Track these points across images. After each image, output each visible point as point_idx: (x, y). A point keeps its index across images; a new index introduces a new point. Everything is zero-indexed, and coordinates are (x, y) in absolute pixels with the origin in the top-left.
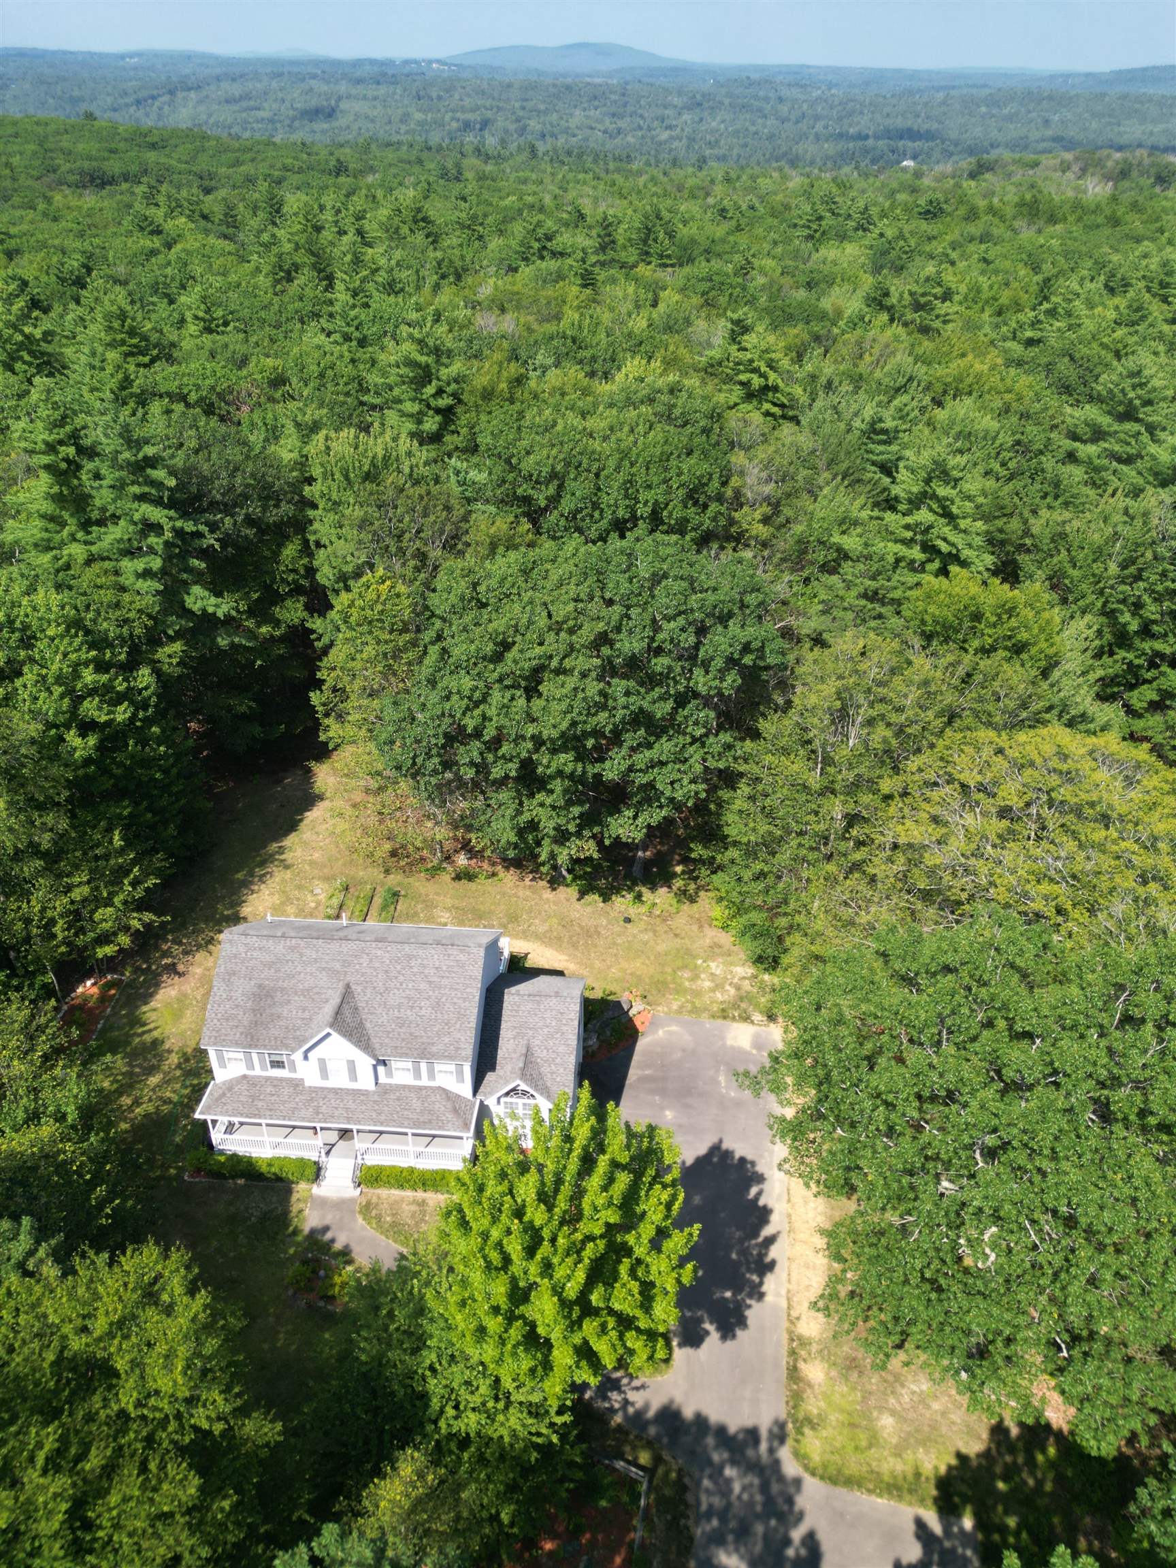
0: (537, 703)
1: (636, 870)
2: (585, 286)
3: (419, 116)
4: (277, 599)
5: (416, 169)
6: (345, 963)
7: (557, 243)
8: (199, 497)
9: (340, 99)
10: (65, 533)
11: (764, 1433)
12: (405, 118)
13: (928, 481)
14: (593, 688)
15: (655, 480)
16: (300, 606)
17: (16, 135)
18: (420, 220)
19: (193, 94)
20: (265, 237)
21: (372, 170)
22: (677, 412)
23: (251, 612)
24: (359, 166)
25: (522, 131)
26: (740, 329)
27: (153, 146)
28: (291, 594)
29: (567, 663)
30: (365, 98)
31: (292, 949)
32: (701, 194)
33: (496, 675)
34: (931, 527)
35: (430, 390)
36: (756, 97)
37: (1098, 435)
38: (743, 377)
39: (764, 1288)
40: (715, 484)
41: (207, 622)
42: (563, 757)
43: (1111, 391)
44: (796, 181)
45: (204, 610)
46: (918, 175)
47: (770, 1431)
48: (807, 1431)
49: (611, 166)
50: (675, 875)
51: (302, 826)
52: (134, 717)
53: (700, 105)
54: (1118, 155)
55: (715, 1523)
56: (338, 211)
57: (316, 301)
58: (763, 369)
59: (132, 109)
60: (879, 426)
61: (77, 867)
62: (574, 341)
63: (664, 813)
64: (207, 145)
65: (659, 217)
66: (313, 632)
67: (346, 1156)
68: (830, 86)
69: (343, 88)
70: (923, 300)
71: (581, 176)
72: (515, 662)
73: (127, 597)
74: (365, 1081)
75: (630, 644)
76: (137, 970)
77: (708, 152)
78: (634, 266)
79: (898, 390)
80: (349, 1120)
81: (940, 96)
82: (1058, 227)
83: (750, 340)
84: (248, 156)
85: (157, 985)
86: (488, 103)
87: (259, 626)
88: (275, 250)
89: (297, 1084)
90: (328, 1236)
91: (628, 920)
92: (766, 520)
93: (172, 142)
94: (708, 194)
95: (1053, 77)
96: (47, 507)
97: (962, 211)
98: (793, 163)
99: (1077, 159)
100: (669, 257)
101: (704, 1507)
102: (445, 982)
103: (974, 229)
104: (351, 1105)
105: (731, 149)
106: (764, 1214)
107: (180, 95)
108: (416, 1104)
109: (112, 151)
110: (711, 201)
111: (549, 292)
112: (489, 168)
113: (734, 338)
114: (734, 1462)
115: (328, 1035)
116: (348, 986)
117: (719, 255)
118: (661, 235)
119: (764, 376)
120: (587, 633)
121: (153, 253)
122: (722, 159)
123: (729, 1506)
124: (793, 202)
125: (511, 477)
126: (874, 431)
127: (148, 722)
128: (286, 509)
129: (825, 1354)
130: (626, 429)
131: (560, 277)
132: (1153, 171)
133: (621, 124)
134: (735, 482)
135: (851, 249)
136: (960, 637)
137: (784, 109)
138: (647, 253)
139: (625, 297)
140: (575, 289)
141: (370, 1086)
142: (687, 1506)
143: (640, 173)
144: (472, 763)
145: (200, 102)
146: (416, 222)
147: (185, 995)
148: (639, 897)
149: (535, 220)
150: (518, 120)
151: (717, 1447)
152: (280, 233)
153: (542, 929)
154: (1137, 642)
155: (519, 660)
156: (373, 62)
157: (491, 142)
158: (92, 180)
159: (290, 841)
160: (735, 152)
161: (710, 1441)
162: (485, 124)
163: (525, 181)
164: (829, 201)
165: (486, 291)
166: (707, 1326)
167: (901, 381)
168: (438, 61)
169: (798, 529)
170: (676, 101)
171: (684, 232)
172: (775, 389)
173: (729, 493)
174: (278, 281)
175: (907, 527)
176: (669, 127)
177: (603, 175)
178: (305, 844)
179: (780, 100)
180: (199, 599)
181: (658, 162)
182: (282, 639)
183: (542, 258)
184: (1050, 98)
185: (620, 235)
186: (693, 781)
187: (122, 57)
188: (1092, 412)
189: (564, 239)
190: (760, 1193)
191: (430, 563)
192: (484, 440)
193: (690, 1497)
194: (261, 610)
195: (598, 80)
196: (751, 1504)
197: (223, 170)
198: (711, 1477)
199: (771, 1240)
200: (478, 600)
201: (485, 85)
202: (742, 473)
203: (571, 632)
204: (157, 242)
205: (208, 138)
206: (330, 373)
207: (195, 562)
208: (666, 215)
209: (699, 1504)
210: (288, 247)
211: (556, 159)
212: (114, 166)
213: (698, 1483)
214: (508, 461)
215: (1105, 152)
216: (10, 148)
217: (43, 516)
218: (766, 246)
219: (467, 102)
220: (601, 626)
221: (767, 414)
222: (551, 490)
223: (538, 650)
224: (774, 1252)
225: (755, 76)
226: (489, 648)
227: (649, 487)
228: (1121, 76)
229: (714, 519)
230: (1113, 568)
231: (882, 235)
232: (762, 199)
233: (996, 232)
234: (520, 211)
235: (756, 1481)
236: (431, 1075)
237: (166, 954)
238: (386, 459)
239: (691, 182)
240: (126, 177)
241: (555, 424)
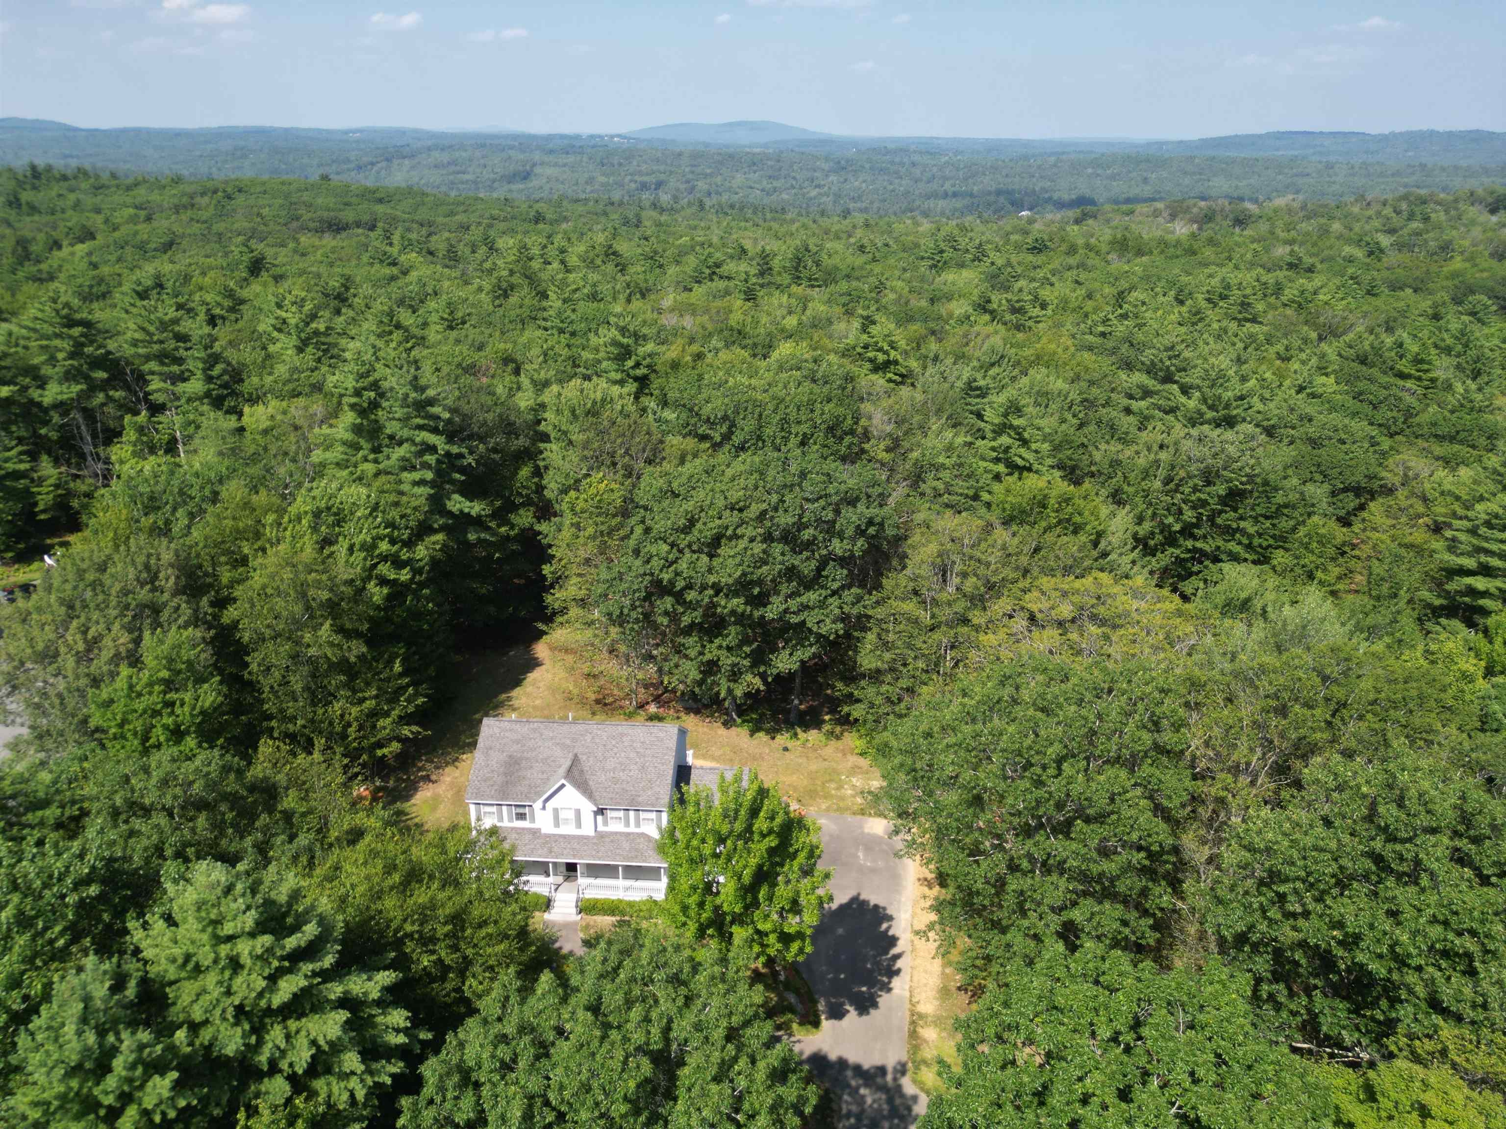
0: (716, 562)
1: (792, 716)
2: (749, 300)
3: (603, 179)
4: (513, 508)
5: (603, 219)
6: (574, 740)
7: (725, 270)
8: (462, 430)
9: (534, 165)
10: (361, 453)
11: (890, 1069)
12: (590, 181)
13: (1006, 415)
14: (758, 548)
15: (804, 418)
16: (530, 514)
17: (265, 192)
18: (610, 253)
19: (407, 162)
20: (487, 265)
21: (566, 219)
22: (819, 375)
23: (494, 516)
24: (554, 217)
25: (692, 190)
26: (868, 322)
27: (380, 201)
28: (523, 505)
29: (739, 532)
30: (556, 165)
31: (534, 730)
32: (844, 236)
33: (686, 542)
34: (1009, 448)
35: (630, 363)
36: (892, 163)
37: (1147, 393)
38: (871, 355)
39: (892, 985)
40: (849, 421)
41: (465, 520)
42: (735, 601)
43: (1152, 361)
44: (926, 226)
45: (461, 511)
46: (1031, 221)
47: (895, 1069)
48: (923, 1068)
49: (769, 216)
50: (824, 721)
51: (525, 682)
52: (412, 580)
53: (844, 168)
54: (1202, 204)
55: (852, 1121)
56: (545, 247)
57: (533, 309)
58: (886, 348)
59: (353, 173)
60: (974, 384)
61: (368, 684)
62: (739, 332)
63: (813, 649)
64: (426, 200)
65: (807, 250)
66: (540, 533)
67: (570, 892)
68: (957, 152)
69: (537, 156)
70: (1017, 305)
71: (743, 224)
72: (700, 531)
73: (405, 499)
74: (587, 829)
75: (785, 519)
76: (399, 780)
77: (852, 206)
78: (789, 286)
79: (993, 365)
80: (574, 857)
81: (1053, 159)
82: (1144, 259)
83: (874, 330)
84: (461, 208)
85: (416, 790)
86: (662, 168)
87: (499, 526)
88: (495, 274)
89: (535, 833)
90: (557, 945)
91: (786, 749)
92: (888, 450)
93: (397, 197)
94: (850, 236)
95: (1149, 144)
96: (349, 436)
97: (1064, 247)
98: (926, 214)
99: (1167, 207)
100: (816, 280)
101: (844, 1111)
102: (648, 752)
103: (1072, 261)
104: (576, 846)
105: (872, 203)
106: (893, 941)
107: (396, 162)
108: (626, 845)
109: (346, 204)
110: (852, 240)
111: (718, 303)
112: (664, 218)
113: (864, 329)
114: (866, 1085)
115: (563, 786)
116: (576, 756)
117: (858, 279)
118: (810, 263)
119: (886, 353)
120: (754, 510)
121: (393, 278)
122: (865, 210)
123: (863, 1111)
124: (922, 241)
125: (693, 421)
126: (971, 388)
127: (422, 585)
128: (522, 442)
129: (938, 1021)
130: (780, 385)
131: (727, 293)
132: (1231, 216)
133: (776, 184)
134: (863, 422)
135: (966, 274)
136: (1032, 519)
137: (917, 172)
138: (799, 278)
139: (781, 306)
140: (739, 303)
141: (591, 833)
142: (832, 1111)
143: (793, 221)
144: (666, 613)
145: (413, 168)
146: (607, 255)
147: (439, 795)
148: (796, 735)
149: (706, 253)
150: (688, 182)
151: (854, 1077)
152: (500, 263)
153: (718, 753)
154: (1181, 541)
155: (705, 530)
156: (563, 137)
157: (665, 198)
158: (330, 226)
159: (516, 692)
160: (876, 205)
161: (849, 1073)
162: (659, 185)
163: (695, 228)
164: (951, 239)
165: (668, 302)
166: (848, 1007)
167: (995, 358)
168: (619, 136)
169: (915, 455)
170: (826, 166)
171: (826, 261)
172: (896, 362)
173: (860, 430)
174: (498, 297)
175: (993, 449)
176: (818, 186)
177: (761, 222)
178: (528, 695)
179: (914, 164)
180: (457, 503)
181: (808, 213)
182: (516, 539)
183: (712, 280)
184: (1148, 161)
185: (776, 263)
186: (834, 622)
187: (346, 132)
188: (1139, 378)
189: (730, 267)
190: (889, 927)
191: (635, 473)
192: (672, 395)
193: (834, 1106)
194: (501, 515)
195: (758, 150)
196: (880, 1110)
197: (440, 220)
198: (850, 1094)
199: (898, 957)
200: (673, 492)
201: (659, 154)
202: (870, 418)
203: (741, 510)
204: (395, 271)
205: (427, 195)
206: (551, 353)
207: (457, 476)
208: (814, 249)
209: (840, 1109)
210: (505, 273)
211: (721, 210)
212: (349, 216)
213: (840, 1098)
214: (691, 410)
215: (1192, 202)
216: (261, 202)
217: (345, 443)
218: (897, 273)
219: (644, 167)
220: (764, 506)
221: (890, 381)
222: (724, 429)
223: (718, 522)
224: (899, 964)
225: (891, 146)
226: (682, 522)
227: (799, 423)
228: (1205, 143)
229: (849, 447)
230: (1158, 484)
231: (993, 264)
232: (896, 240)
233: (1090, 262)
234: (693, 248)
235: (884, 1097)
236: (638, 824)
237: (420, 769)
238: (603, 400)
239: (835, 228)
240: (358, 225)
241: (727, 382)
